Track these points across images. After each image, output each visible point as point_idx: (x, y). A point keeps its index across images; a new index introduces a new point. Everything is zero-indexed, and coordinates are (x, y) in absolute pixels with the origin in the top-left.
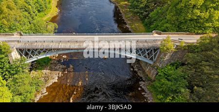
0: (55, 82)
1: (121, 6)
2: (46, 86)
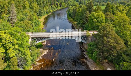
0: (45, 54)
1: (74, 24)
2: (42, 55)
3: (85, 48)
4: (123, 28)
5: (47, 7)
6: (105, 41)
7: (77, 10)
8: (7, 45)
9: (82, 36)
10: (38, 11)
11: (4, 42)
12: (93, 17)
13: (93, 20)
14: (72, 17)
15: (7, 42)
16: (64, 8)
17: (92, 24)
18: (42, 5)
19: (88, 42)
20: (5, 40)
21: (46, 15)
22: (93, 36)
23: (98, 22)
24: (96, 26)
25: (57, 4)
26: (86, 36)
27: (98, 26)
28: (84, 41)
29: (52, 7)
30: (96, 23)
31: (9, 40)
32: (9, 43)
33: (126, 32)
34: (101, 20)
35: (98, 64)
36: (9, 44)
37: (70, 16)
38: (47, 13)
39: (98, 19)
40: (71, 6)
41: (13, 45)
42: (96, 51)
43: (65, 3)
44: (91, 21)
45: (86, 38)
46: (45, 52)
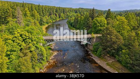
2: (53, 55)
3: (89, 49)
4: (122, 29)
5: (46, 17)
6: (109, 38)
7: (79, 18)
8: (27, 40)
9: (88, 38)
10: (39, 19)
11: (24, 38)
12: (96, 22)
13: (97, 24)
14: (73, 27)
15: (27, 37)
16: (63, 19)
17: (95, 28)
18: (42, 14)
19: (93, 43)
20: (25, 35)
21: (47, 25)
22: (97, 37)
23: (101, 26)
24: (99, 30)
25: (56, 15)
26: (91, 38)
27: (100, 30)
28: (89, 43)
29: (51, 17)
30: (99, 27)
31: (29, 36)
32: (28, 38)
33: (124, 31)
34: (104, 24)
35: (102, 59)
36: (29, 40)
37: (71, 25)
38: (47, 23)
39: (101, 24)
40: (70, 17)
41: (32, 41)
42: (100, 49)
43: (64, 14)
44: (95, 26)
45: (91, 40)
46: (55, 53)
